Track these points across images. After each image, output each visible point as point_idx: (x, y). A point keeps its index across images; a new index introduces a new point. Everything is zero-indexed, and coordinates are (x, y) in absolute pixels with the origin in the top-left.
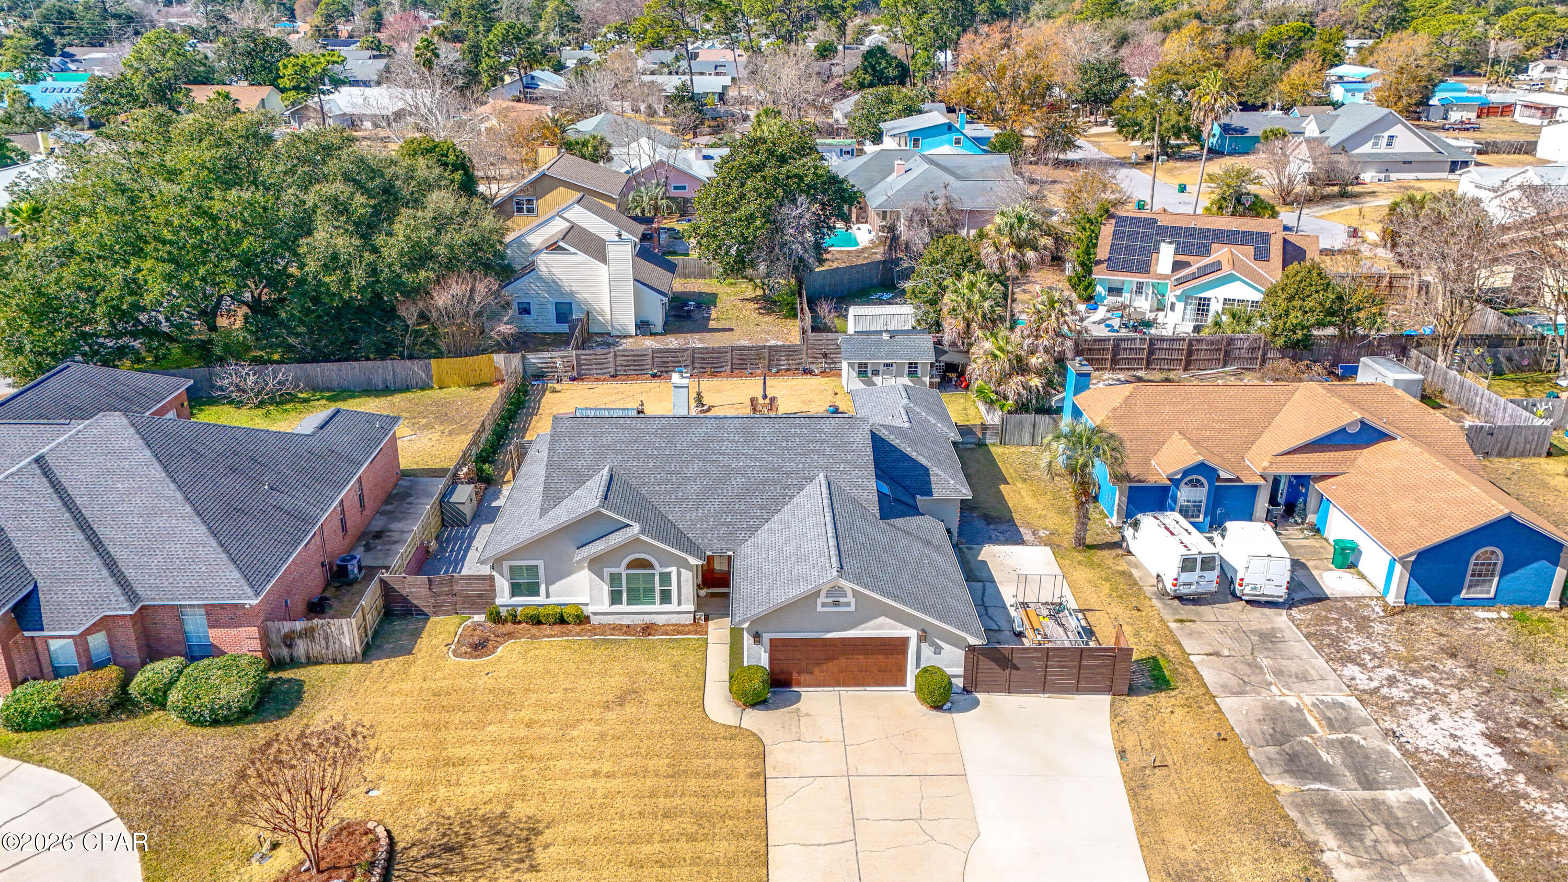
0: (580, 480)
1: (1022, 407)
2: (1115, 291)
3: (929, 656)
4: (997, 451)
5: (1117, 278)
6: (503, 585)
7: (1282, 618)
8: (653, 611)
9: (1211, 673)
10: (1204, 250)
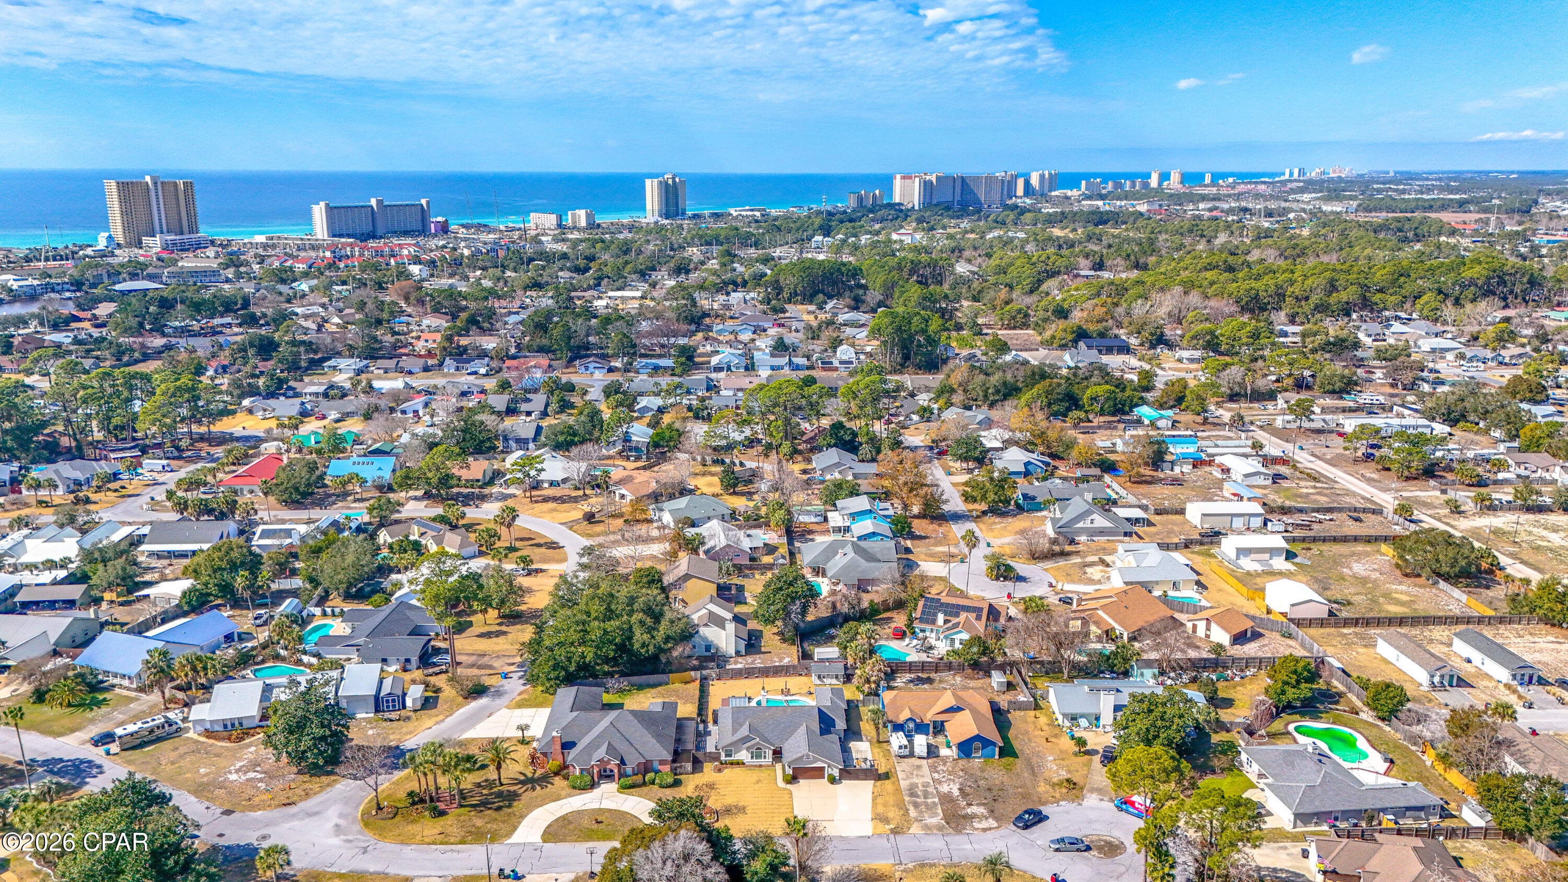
0: (741, 726)
1: (869, 694)
2: (923, 631)
3: (830, 771)
4: (861, 709)
5: (923, 626)
6: (723, 754)
7: (924, 762)
8: (762, 761)
9: (901, 775)
10: (957, 615)
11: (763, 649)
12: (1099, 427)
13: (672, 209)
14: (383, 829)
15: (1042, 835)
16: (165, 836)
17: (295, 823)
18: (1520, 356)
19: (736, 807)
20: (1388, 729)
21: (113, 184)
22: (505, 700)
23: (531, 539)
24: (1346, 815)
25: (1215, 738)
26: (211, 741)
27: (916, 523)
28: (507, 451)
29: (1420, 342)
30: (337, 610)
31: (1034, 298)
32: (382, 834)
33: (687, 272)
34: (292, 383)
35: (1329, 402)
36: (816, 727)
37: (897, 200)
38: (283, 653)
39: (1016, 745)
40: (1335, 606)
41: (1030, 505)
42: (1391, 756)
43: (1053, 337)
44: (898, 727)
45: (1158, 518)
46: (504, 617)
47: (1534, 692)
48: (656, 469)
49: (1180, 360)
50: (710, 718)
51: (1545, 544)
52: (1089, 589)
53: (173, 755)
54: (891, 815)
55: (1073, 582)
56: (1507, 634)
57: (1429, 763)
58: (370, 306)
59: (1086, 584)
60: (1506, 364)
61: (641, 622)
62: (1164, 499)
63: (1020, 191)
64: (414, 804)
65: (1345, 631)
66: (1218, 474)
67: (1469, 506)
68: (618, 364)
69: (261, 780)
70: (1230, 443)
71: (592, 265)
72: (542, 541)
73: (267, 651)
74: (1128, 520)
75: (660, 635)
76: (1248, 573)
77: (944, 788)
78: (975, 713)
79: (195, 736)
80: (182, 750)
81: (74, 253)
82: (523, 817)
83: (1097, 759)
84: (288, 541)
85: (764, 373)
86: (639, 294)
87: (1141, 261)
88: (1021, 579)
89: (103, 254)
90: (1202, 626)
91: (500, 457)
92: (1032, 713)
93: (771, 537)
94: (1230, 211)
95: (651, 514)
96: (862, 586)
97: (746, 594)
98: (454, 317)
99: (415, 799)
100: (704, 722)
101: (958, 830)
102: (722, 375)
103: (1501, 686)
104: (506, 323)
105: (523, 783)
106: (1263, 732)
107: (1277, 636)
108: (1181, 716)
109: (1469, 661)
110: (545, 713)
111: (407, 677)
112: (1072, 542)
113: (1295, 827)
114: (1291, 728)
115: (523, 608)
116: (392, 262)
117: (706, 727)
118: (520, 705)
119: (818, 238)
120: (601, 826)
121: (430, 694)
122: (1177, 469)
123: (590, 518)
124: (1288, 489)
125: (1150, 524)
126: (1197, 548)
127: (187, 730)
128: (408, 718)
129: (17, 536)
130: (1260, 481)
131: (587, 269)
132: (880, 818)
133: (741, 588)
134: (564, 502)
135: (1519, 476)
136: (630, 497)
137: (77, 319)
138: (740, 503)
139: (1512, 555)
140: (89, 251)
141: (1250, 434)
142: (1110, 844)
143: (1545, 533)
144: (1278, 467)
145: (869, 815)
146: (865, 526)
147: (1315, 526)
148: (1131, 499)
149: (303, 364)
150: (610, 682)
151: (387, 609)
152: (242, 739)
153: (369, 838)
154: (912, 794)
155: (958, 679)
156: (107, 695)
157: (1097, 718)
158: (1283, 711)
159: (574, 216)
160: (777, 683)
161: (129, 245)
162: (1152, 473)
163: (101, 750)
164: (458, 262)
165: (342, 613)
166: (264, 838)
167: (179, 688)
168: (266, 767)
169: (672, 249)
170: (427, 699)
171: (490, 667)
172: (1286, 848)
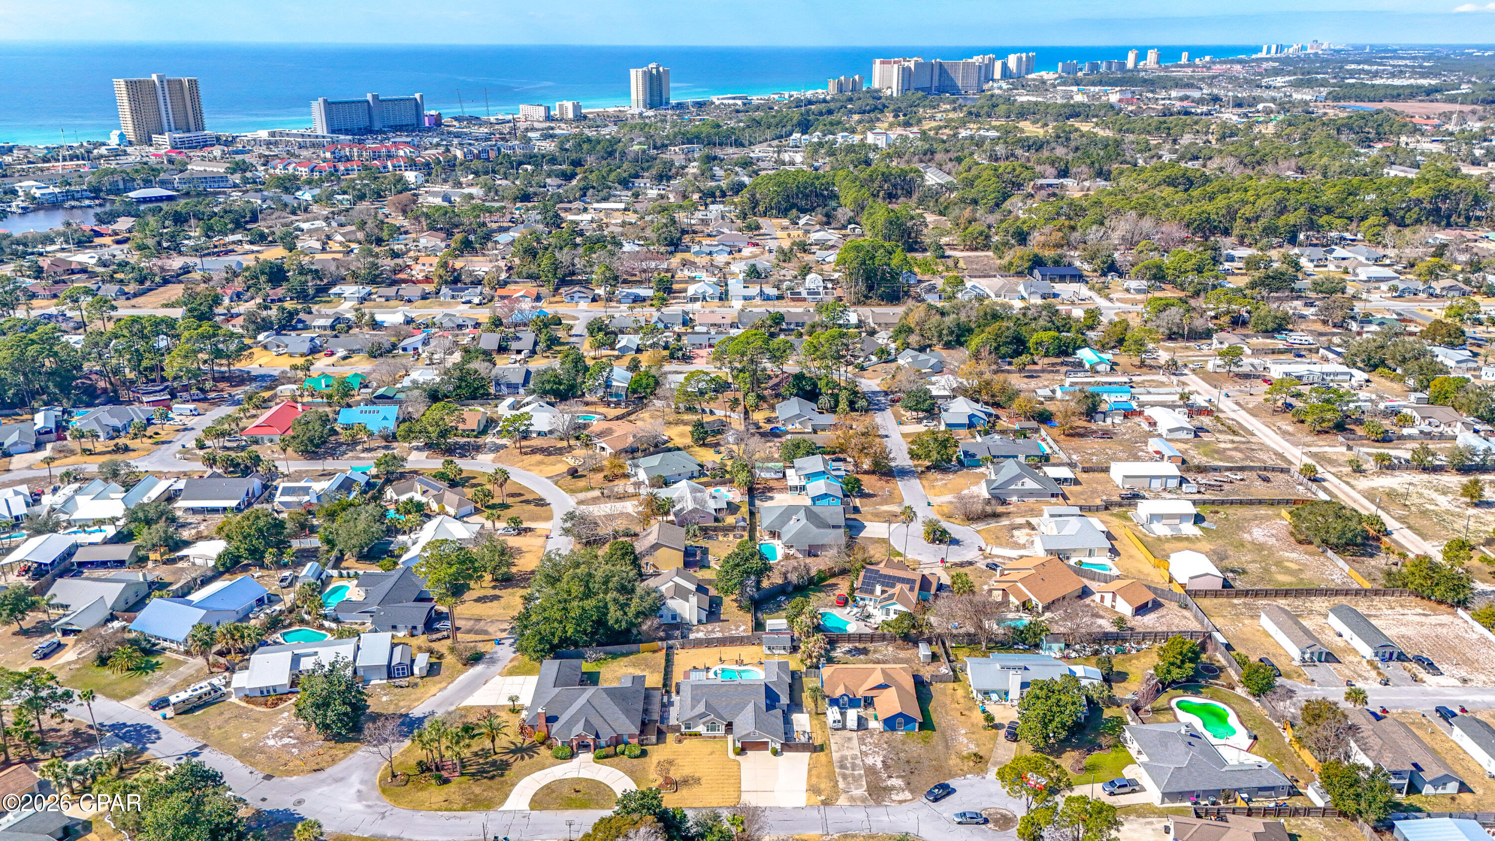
0: (699, 702)
1: (811, 668)
2: (863, 600)
3: (773, 744)
4: (804, 681)
5: (863, 595)
6: (683, 726)
7: (854, 734)
8: (716, 733)
9: (834, 747)
10: (893, 586)
11: (722, 617)
12: (1043, 371)
13: (656, 98)
14: (397, 795)
15: (949, 807)
16: (220, 816)
17: (325, 789)
18: (1451, 288)
19: (693, 778)
20: (1257, 704)
21: (122, 82)
22: (498, 668)
23: (520, 495)
24: (1207, 793)
25: (1108, 713)
26: (251, 706)
27: (865, 479)
28: (499, 397)
29: (1359, 270)
30: (352, 572)
31: (998, 216)
32: (396, 799)
33: (669, 178)
34: (302, 316)
35: (1260, 341)
36: (762, 702)
37: (876, 85)
38: (306, 617)
39: (934, 717)
40: (1231, 575)
41: (969, 461)
42: (1255, 732)
43: (1011, 264)
44: (834, 702)
45: (1085, 475)
46: (496, 580)
47: (1393, 669)
48: (633, 417)
49: (1128, 290)
50: (673, 689)
51: (1432, 507)
52: (1014, 553)
53: (220, 720)
54: (823, 786)
55: (1000, 545)
56: (1380, 605)
57: (1287, 740)
58: (370, 224)
59: (1012, 548)
60: (1437, 296)
61: (615, 600)
62: (1092, 454)
63: (997, 75)
64: (423, 772)
65: (1236, 601)
66: (1145, 427)
67: (1370, 465)
68: (601, 291)
69: (294, 746)
70: (1161, 390)
71: (578, 170)
72: (531, 498)
73: (294, 615)
74: (1056, 480)
75: (631, 611)
76: (1159, 539)
77: (870, 761)
78: (900, 689)
79: (237, 701)
80: (227, 715)
81: (89, 152)
82: (513, 785)
83: (1002, 732)
84: (307, 498)
85: (737, 304)
86: (622, 206)
87: (1105, 168)
88: (955, 542)
89: (116, 154)
90: (1108, 597)
91: (493, 403)
92: (951, 685)
93: (735, 495)
94: (1200, 101)
95: (629, 470)
96: (812, 552)
97: (710, 557)
98: (450, 234)
99: (424, 767)
100: (668, 692)
101: (878, 803)
102: (698, 305)
103: (1364, 662)
104: (496, 242)
105: (513, 752)
106: (1148, 707)
107: (1174, 606)
108: (1074, 703)
109: (1340, 635)
110: (533, 680)
111: (414, 642)
112: (1004, 503)
113: (1163, 802)
114: (1173, 703)
115: (514, 570)
116: (389, 164)
117: (670, 697)
118: (512, 672)
119: (796, 135)
120: (579, 795)
121: (434, 660)
122: (1109, 421)
123: (574, 473)
124: (1208, 443)
125: (1076, 482)
126: (1116, 510)
127: (229, 694)
128: (416, 685)
129: (68, 490)
130: (1183, 435)
131: (573, 176)
132: (814, 790)
133: (705, 551)
134: (550, 454)
135: (1421, 432)
136: (609, 450)
137: (99, 234)
138: (709, 457)
139: (1401, 519)
140: (103, 150)
141: (1182, 378)
142: (1004, 817)
143: (1434, 495)
144: (1202, 418)
145: (804, 787)
146: (819, 486)
147: (1226, 487)
148: (1063, 456)
149: (311, 292)
150: (589, 653)
151: (395, 575)
152: (277, 705)
153: (385, 804)
154: (843, 767)
155: (890, 649)
156: (160, 659)
157: (1007, 693)
158: (1169, 685)
159: (561, 106)
160: (732, 652)
161: (140, 143)
162: (1085, 424)
163: (158, 714)
164: (451, 165)
165: (356, 575)
166: (300, 802)
167: (220, 653)
168: (298, 733)
169: (655, 148)
170: (432, 665)
171: (486, 632)
172: (1151, 823)
